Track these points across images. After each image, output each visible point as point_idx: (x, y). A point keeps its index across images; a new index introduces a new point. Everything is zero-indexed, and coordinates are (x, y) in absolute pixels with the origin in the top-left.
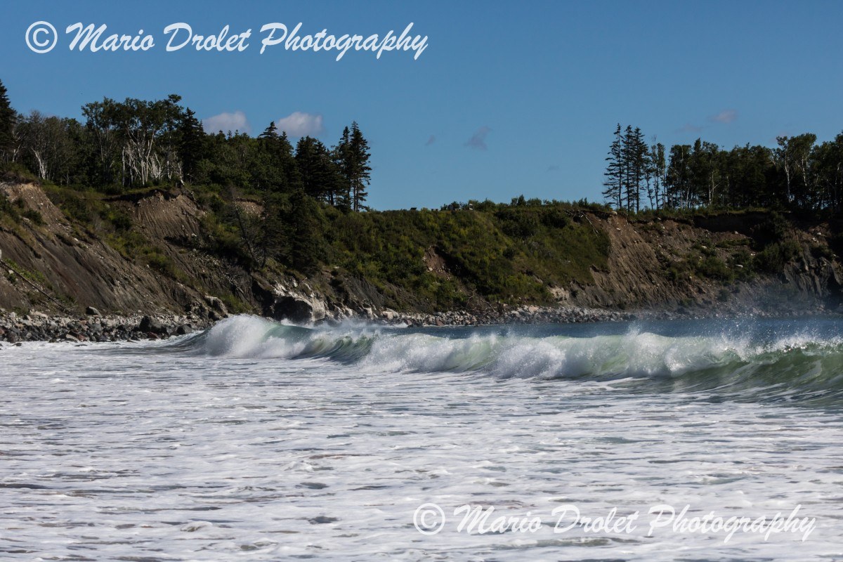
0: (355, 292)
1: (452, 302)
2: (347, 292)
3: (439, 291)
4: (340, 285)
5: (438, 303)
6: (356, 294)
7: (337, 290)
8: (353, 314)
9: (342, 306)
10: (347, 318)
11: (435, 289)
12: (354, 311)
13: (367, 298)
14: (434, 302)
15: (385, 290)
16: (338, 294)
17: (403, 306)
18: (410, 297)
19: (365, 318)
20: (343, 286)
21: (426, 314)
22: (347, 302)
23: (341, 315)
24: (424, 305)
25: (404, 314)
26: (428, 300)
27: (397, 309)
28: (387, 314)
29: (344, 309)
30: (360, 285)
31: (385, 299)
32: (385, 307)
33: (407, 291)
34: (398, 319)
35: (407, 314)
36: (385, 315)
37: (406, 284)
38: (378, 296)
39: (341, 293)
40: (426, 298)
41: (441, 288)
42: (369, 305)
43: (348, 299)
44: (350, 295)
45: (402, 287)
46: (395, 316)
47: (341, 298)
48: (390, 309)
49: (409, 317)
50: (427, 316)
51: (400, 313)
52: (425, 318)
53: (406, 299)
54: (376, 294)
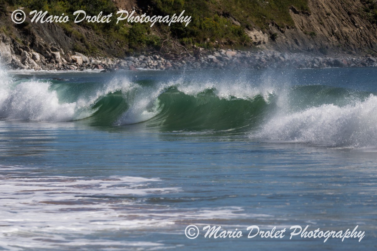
0: (42, 35)
1: (145, 46)
2: (33, 34)
3: (130, 34)
4: (26, 28)
5: (130, 47)
6: (42, 37)
7: (23, 33)
8: (41, 58)
9: (28, 49)
10: (34, 63)
11: (126, 31)
12: (41, 55)
13: (54, 41)
14: (126, 46)
15: (73, 33)
16: (24, 37)
17: (92, 50)
18: (99, 40)
19: (54, 63)
20: (30, 28)
21: (117, 59)
22: (34, 45)
23: (28, 59)
24: (115, 49)
25: (94, 58)
26: (119, 44)
27: (86, 53)
28: (77, 58)
29: (30, 53)
30: (46, 27)
31: (73, 42)
32: (73, 51)
33: (97, 34)
34: (87, 64)
35: (97, 59)
36: (74, 59)
37: (96, 26)
38: (65, 39)
39: (27, 36)
40: (117, 42)
41: (133, 31)
42: (57, 48)
43: (35, 42)
44: (37, 38)
45: (91, 29)
46: (84, 60)
47: (28, 41)
48: (79, 53)
49: (99, 62)
50: (118, 61)
51: (89, 58)
52: (117, 62)
53: (96, 42)
54: (63, 37)
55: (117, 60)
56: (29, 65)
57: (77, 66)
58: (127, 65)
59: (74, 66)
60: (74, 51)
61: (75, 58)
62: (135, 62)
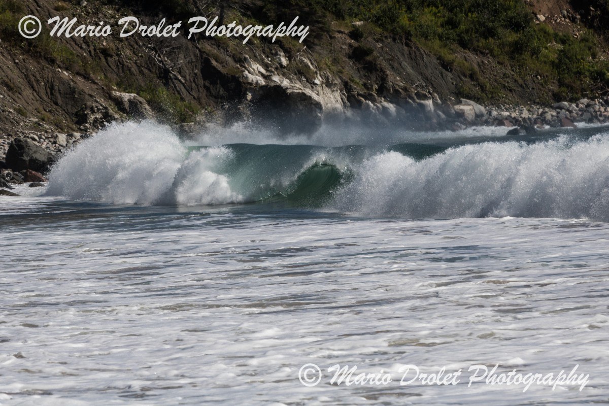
0: (398, 72)
1: (588, 80)
2: (382, 70)
3: (560, 61)
4: (369, 58)
5: (561, 83)
6: (399, 74)
7: (364, 68)
8: (397, 111)
9: (375, 98)
10: (386, 121)
11: (553, 56)
12: (399, 107)
13: (422, 81)
14: (553, 83)
15: (455, 64)
16: (365, 76)
17: (492, 93)
18: (504, 75)
19: (423, 121)
20: (375, 59)
21: (538, 107)
22: (385, 89)
23: (375, 116)
24: (533, 89)
25: (497, 108)
26: (541, 79)
27: (480, 100)
28: (464, 110)
29: (378, 105)
30: (406, 56)
31: (456, 81)
32: (457, 96)
33: (499, 63)
34: (484, 118)
35: (501, 108)
36: (460, 112)
37: (496, 49)
38: (442, 76)
39: (371, 73)
40: (536, 76)
41: (565, 54)
42: (427, 94)
43: (386, 84)
44: (389, 76)
45: (489, 55)
46: (478, 112)
47: (373, 82)
48: (467, 100)
49: (506, 114)
50: (541, 110)
51: (487, 108)
52: (538, 113)
53: (498, 78)
54: (438, 72)
55: (538, 109)
57: (464, 124)
58: (558, 117)
59: (459, 124)
60: (459, 96)
61: (461, 110)
62: (570, 112)
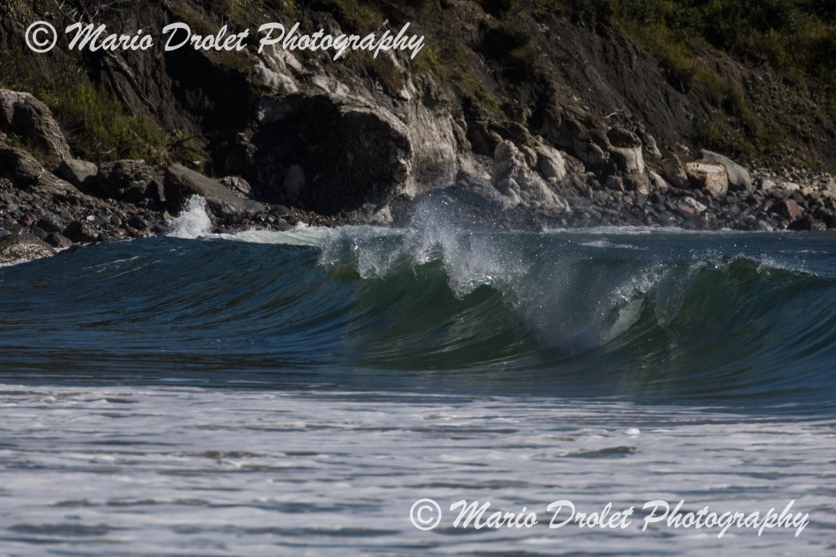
2: (544, 82)
4: (518, 53)
6: (580, 90)
7: (506, 74)
8: (569, 170)
9: (524, 136)
10: (543, 185)
12: (573, 159)
13: (624, 107)
15: (696, 77)
16: (508, 89)
18: (796, 106)
19: (620, 189)
20: (531, 57)
22: (546, 120)
23: (521, 172)
25: (774, 174)
27: (742, 155)
28: (706, 173)
29: (531, 151)
30: (596, 53)
31: (695, 112)
32: (695, 144)
33: (786, 81)
34: (746, 193)
35: (783, 175)
36: (697, 176)
37: (783, 53)
38: (667, 100)
39: (520, 85)
42: (632, 134)
43: (550, 108)
44: (556, 94)
45: (767, 64)
46: (734, 180)
47: (523, 104)
48: (715, 154)
49: (793, 186)
51: (755, 172)
53: (781, 112)
54: (659, 92)
56: (522, 196)
57: (704, 201)
59: (693, 201)
60: (699, 144)
61: (700, 172)
